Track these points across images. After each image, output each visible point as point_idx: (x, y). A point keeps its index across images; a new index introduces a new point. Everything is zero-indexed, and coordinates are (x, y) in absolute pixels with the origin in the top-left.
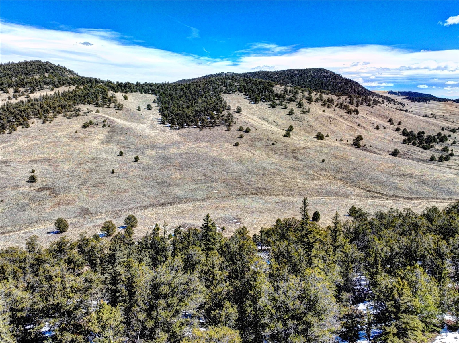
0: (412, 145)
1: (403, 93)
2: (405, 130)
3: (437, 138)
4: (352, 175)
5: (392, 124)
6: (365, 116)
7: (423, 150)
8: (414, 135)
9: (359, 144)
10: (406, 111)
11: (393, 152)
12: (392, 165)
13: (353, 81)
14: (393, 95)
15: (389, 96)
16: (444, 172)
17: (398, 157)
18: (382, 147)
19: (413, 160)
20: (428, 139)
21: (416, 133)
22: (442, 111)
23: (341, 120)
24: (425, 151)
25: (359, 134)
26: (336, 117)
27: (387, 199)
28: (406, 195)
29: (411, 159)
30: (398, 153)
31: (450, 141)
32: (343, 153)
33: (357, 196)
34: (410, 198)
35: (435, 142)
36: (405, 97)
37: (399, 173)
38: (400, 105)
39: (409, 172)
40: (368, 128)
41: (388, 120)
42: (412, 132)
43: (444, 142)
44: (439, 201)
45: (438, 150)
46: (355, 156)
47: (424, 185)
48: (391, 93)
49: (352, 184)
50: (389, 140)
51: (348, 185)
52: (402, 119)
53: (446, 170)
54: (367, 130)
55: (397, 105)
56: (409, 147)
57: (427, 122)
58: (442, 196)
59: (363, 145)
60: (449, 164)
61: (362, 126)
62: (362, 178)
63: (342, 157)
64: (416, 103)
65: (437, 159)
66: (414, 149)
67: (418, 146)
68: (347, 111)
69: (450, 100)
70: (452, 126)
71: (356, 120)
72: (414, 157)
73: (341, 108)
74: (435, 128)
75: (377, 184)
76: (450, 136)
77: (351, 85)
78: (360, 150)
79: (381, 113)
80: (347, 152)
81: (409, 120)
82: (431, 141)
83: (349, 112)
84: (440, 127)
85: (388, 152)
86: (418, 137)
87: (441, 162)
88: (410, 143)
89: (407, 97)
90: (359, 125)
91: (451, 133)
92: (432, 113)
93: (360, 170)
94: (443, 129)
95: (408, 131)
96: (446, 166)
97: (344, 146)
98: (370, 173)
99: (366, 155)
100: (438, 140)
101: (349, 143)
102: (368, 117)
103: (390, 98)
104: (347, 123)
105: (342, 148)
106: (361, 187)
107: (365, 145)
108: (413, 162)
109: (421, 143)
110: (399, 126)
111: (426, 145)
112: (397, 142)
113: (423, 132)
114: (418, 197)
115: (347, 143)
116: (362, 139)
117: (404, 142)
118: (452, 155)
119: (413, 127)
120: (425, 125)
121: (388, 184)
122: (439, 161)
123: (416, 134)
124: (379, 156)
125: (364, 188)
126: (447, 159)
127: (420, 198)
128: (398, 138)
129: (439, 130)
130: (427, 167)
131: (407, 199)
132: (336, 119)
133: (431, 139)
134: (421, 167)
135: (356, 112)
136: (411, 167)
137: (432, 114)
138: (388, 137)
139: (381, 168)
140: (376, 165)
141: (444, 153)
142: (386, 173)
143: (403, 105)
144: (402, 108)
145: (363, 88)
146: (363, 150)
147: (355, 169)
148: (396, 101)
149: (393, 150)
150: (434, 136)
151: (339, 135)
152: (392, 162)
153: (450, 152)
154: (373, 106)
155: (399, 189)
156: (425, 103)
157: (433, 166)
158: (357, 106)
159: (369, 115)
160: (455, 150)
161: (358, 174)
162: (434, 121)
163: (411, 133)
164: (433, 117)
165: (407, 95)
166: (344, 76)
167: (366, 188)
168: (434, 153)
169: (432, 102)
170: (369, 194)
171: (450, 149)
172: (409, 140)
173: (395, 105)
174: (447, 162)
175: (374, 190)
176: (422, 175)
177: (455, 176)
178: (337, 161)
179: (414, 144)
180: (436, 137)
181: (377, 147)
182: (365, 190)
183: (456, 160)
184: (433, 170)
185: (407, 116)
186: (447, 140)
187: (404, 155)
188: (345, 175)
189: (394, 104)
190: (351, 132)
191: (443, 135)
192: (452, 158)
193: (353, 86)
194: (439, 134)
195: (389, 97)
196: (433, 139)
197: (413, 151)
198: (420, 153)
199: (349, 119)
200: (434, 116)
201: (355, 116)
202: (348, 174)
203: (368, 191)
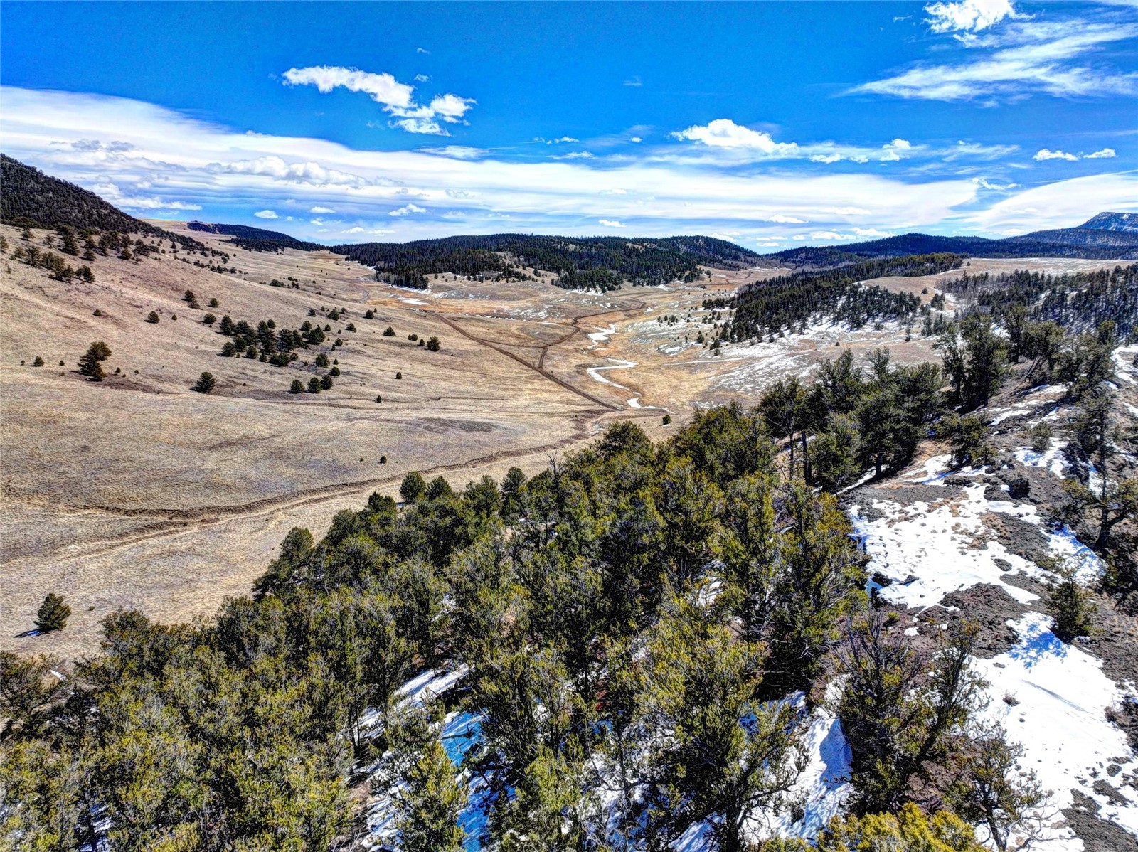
0: (247, 357)
1: (223, 229)
2: (226, 320)
3: (304, 336)
4: (74, 472)
5: (194, 306)
6: (117, 288)
7: (274, 369)
8: (251, 332)
9: (100, 370)
10: (233, 271)
11: (198, 383)
12: (199, 418)
13: (81, 190)
14: (201, 233)
15: (189, 233)
16: (324, 419)
17: (215, 394)
18: (170, 372)
19: (253, 397)
20: (282, 339)
21: (254, 326)
22: (309, 272)
23: (36, 300)
24: (278, 369)
25: (98, 341)
26: (19, 292)
27: (185, 525)
28: (234, 499)
29: (248, 395)
30: (213, 382)
31: (329, 342)
32: (45, 402)
33: (90, 540)
34: (246, 507)
35: (301, 346)
36: (228, 237)
37: (216, 439)
38: (218, 258)
39: (241, 434)
40: (126, 319)
41: (183, 296)
42: (245, 323)
43: (317, 344)
44: (315, 497)
45: (306, 364)
46: (87, 408)
47: (278, 461)
48: (195, 226)
49: (74, 502)
50: (187, 350)
51: (61, 506)
52: (218, 292)
53: (327, 412)
54: (125, 327)
55: (211, 258)
56: (239, 362)
57: (277, 297)
58: (320, 484)
59: (113, 371)
60: (333, 397)
61: (107, 316)
62: (108, 475)
63: (41, 415)
64: (254, 253)
65: (306, 387)
66: (253, 367)
67: (262, 360)
68: (54, 274)
69: (323, 248)
70: (331, 305)
71: (88, 300)
72: (255, 389)
73: (33, 265)
74: (297, 312)
75: (153, 485)
76: (328, 329)
77: (77, 199)
78: (105, 385)
79: (161, 278)
80: (59, 398)
81: (237, 295)
82: (290, 343)
83: (63, 275)
84: (305, 308)
85: (187, 382)
86: (260, 336)
87: (316, 392)
88: (241, 354)
89: (235, 237)
90: (97, 314)
91: (331, 323)
92: (291, 276)
93: (103, 449)
94: (312, 313)
95: (235, 321)
96: (327, 402)
97: (47, 382)
98: (135, 454)
99: (122, 401)
100: (305, 340)
101: (67, 367)
102: (124, 290)
103: (192, 240)
104: (57, 308)
105: (42, 386)
106: (106, 503)
107: (118, 370)
108: (251, 401)
109: (267, 350)
110: (214, 309)
111: (278, 354)
112: (208, 354)
113: (271, 324)
114: (267, 497)
115: (60, 369)
116: (107, 353)
117: (228, 352)
118: (335, 372)
119: (247, 312)
120: (274, 305)
121: (188, 477)
122: (310, 392)
123: (255, 329)
124: (160, 397)
125: (116, 505)
126: (327, 385)
127: (271, 502)
128: (213, 343)
129: (304, 317)
130: (285, 411)
131: (239, 511)
132: (17, 299)
133: (289, 341)
134: (270, 413)
135: (87, 275)
136: (246, 418)
137: (290, 279)
138: (186, 341)
139: (164, 434)
140: (152, 428)
141: (320, 369)
142: (181, 444)
143: (225, 258)
144: (222, 265)
145: (114, 211)
146: (113, 385)
147: (86, 448)
148: (206, 246)
149: (197, 377)
150: (295, 332)
151: (32, 347)
152: (198, 411)
153: (331, 366)
154: (138, 260)
155: (217, 487)
156: (274, 253)
157: (298, 406)
158: (89, 258)
159: (129, 284)
160: (343, 361)
161: (96, 465)
162: (293, 294)
163: (243, 327)
164: (293, 284)
165: (234, 234)
166: (48, 173)
167: (121, 506)
168: (298, 373)
169: (288, 250)
170: (130, 522)
171: (331, 359)
172: (239, 346)
173: (206, 256)
174: (328, 391)
175: (145, 505)
176: (274, 436)
177: (345, 424)
178: (24, 431)
179: (251, 355)
180: (300, 333)
181: (156, 372)
182: (118, 510)
183: (344, 384)
184: (298, 417)
185: (231, 286)
186: (322, 338)
187: (231, 387)
188: (50, 477)
189: (203, 254)
190: (73, 336)
191: (314, 328)
192: (336, 380)
193: (82, 202)
194: (306, 326)
195: (187, 236)
196: (293, 338)
197: (250, 373)
198: (267, 377)
199: (64, 298)
200: (295, 285)
201: (82, 287)
202: (61, 470)
203: (127, 513)
